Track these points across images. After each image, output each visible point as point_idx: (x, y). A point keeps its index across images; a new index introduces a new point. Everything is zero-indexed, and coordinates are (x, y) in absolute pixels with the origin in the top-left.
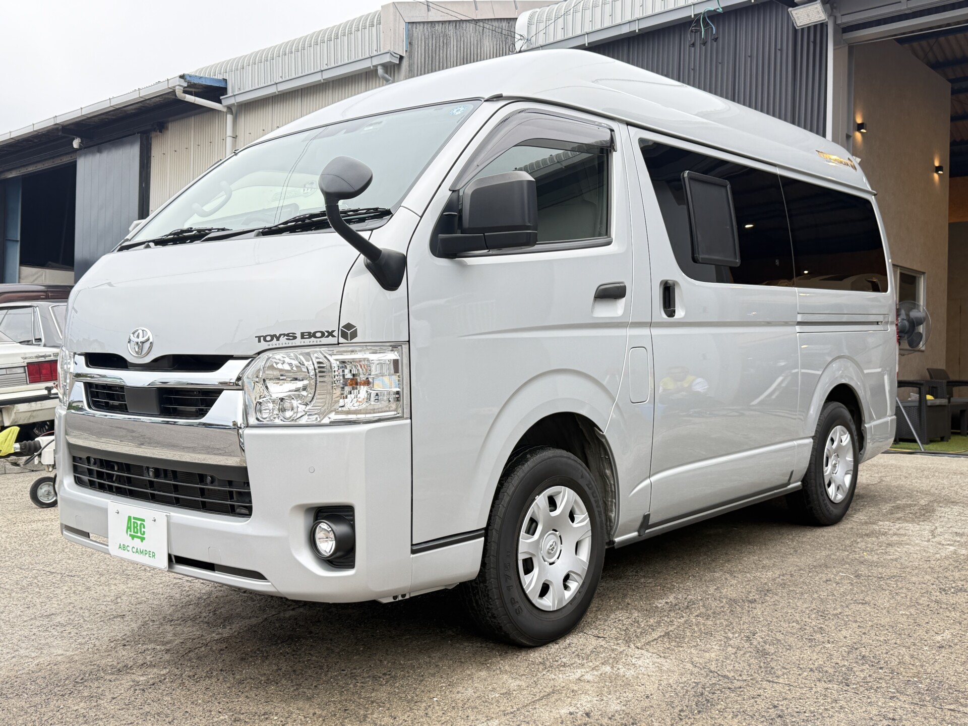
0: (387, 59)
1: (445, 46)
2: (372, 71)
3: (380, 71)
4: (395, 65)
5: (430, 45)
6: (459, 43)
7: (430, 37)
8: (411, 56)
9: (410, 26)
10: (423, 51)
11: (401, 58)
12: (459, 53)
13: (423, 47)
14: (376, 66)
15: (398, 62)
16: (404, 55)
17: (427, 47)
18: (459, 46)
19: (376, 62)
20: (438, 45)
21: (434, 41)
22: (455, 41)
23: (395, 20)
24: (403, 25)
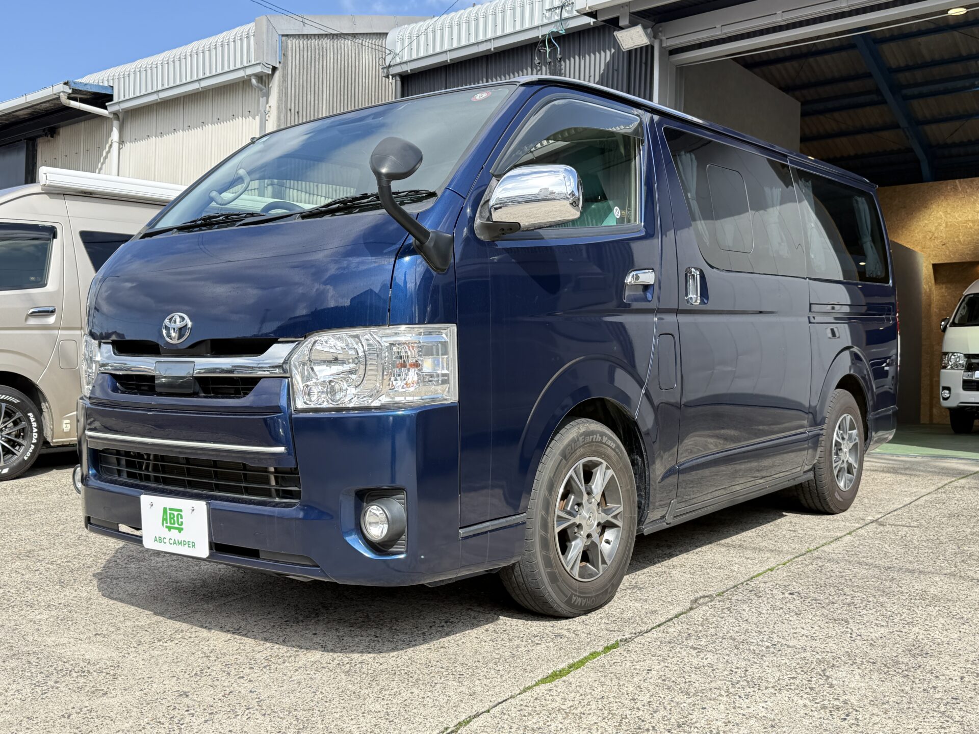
0: (258, 69)
1: (321, 58)
2: (246, 80)
3: (254, 81)
4: (269, 74)
5: (305, 56)
6: (335, 55)
7: (305, 49)
8: (285, 68)
9: (284, 38)
10: (297, 62)
11: (274, 69)
12: (335, 65)
13: (298, 59)
14: (249, 76)
15: (270, 73)
16: (277, 65)
17: (302, 59)
18: (336, 58)
19: (249, 71)
20: (313, 57)
21: (309, 53)
22: (332, 53)
23: (268, 31)
24: (277, 37)
